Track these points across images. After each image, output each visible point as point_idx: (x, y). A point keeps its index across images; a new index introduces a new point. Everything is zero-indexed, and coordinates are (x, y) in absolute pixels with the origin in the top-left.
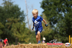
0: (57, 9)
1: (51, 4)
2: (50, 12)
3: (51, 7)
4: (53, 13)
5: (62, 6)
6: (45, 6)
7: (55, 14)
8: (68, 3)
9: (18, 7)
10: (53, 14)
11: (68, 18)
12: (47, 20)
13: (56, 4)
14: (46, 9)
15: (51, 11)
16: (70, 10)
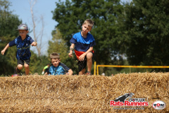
0: (79, 22)
1: (69, 14)
2: (67, 27)
3: (70, 19)
4: (72, 27)
5: (85, 16)
6: (60, 16)
7: (76, 28)
8: (95, 12)
9: (17, 18)
10: (72, 29)
11: (96, 35)
12: (63, 38)
13: (76, 14)
14: (61, 21)
15: (69, 23)
16: (99, 22)
